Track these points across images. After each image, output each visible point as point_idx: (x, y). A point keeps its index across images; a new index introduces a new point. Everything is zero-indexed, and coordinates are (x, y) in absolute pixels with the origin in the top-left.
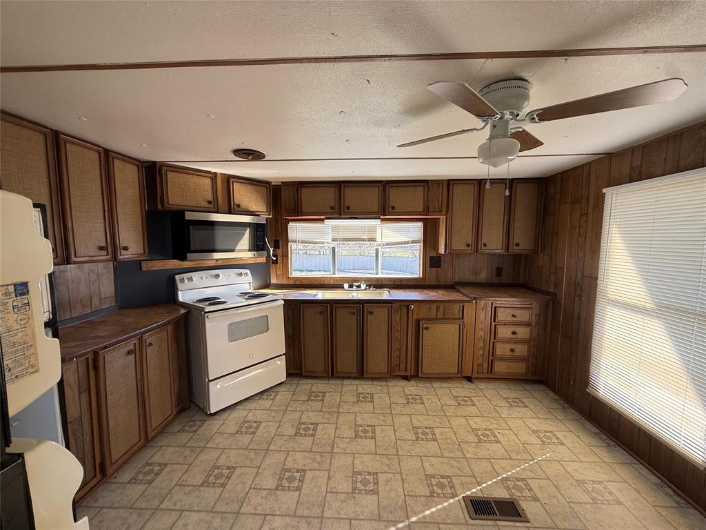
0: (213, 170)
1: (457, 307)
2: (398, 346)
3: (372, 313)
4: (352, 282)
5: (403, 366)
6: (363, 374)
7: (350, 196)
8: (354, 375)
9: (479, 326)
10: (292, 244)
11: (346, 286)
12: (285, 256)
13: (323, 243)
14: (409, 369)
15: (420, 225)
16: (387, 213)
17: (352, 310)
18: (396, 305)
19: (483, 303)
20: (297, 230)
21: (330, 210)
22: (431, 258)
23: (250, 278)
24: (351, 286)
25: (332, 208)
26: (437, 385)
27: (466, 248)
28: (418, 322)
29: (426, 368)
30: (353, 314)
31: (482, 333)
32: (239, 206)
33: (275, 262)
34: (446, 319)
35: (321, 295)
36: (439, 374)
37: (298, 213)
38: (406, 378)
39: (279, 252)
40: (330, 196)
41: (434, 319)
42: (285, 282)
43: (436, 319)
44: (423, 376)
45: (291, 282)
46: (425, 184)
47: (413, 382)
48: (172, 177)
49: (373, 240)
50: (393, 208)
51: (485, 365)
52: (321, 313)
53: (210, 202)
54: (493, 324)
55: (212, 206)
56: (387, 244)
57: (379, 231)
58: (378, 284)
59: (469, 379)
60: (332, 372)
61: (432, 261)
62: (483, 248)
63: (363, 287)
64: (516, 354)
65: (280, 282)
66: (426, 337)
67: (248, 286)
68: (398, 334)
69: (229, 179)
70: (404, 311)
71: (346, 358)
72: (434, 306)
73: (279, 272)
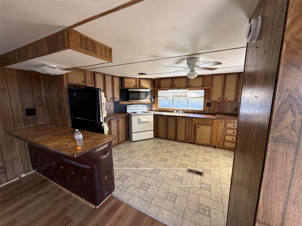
0: (136, 77)
1: (211, 121)
2: (188, 132)
3: (179, 120)
4: (178, 111)
5: (190, 139)
6: (176, 140)
7: (176, 82)
8: (174, 139)
9: (219, 128)
10: (160, 97)
11: (175, 112)
12: (157, 101)
13: (169, 97)
14: (192, 140)
15: (203, 91)
16: (188, 87)
17: (173, 119)
18: (188, 118)
19: (221, 120)
20: (161, 93)
21: (169, 87)
22: (207, 103)
23: (146, 107)
24: (177, 112)
25: (170, 86)
26: (201, 147)
27: (218, 100)
28: (195, 124)
29: (198, 141)
30: (174, 120)
31: (220, 131)
32: (142, 86)
33: (154, 103)
34: (206, 124)
35: (166, 114)
36: (203, 143)
37: (160, 88)
38: (191, 143)
39: (155, 100)
40: (169, 82)
41: (201, 124)
42: (157, 109)
43: (203, 124)
44: (196, 143)
45: (158, 110)
46: (203, 76)
47: (193, 145)
48: (126, 80)
49: (187, 96)
50: (190, 85)
51: (221, 143)
52: (164, 119)
53: (135, 86)
54: (225, 128)
55: (135, 87)
56: (191, 98)
57: (188, 93)
58: (187, 112)
59: (215, 147)
60: (167, 138)
61: (208, 104)
62: (225, 100)
63: (181, 112)
64: (233, 140)
65: (155, 109)
66: (198, 130)
67: (145, 110)
68: (188, 128)
69: (140, 79)
70: (191, 121)
71: (171, 134)
72: (202, 120)
73: (155, 106)
